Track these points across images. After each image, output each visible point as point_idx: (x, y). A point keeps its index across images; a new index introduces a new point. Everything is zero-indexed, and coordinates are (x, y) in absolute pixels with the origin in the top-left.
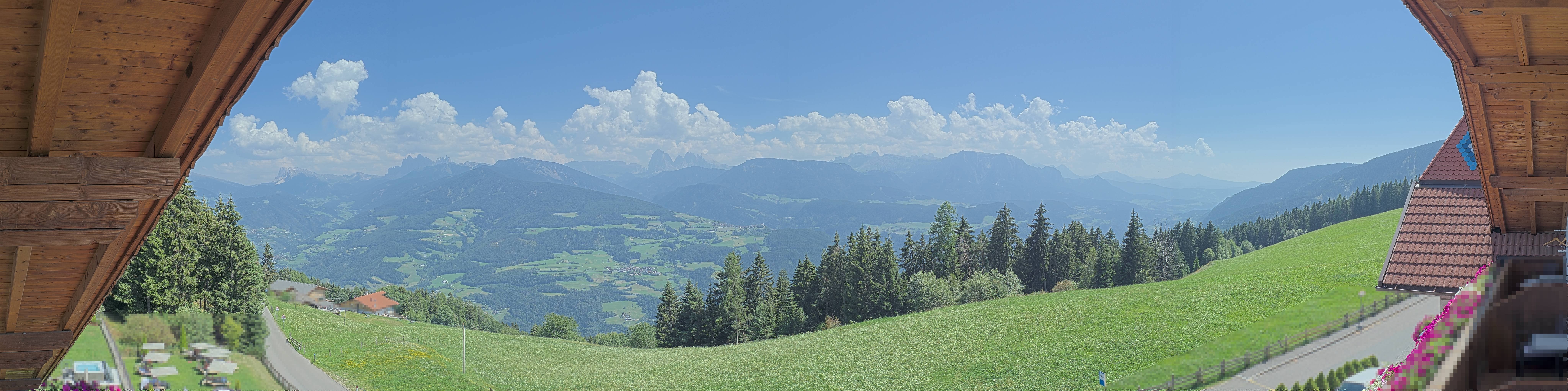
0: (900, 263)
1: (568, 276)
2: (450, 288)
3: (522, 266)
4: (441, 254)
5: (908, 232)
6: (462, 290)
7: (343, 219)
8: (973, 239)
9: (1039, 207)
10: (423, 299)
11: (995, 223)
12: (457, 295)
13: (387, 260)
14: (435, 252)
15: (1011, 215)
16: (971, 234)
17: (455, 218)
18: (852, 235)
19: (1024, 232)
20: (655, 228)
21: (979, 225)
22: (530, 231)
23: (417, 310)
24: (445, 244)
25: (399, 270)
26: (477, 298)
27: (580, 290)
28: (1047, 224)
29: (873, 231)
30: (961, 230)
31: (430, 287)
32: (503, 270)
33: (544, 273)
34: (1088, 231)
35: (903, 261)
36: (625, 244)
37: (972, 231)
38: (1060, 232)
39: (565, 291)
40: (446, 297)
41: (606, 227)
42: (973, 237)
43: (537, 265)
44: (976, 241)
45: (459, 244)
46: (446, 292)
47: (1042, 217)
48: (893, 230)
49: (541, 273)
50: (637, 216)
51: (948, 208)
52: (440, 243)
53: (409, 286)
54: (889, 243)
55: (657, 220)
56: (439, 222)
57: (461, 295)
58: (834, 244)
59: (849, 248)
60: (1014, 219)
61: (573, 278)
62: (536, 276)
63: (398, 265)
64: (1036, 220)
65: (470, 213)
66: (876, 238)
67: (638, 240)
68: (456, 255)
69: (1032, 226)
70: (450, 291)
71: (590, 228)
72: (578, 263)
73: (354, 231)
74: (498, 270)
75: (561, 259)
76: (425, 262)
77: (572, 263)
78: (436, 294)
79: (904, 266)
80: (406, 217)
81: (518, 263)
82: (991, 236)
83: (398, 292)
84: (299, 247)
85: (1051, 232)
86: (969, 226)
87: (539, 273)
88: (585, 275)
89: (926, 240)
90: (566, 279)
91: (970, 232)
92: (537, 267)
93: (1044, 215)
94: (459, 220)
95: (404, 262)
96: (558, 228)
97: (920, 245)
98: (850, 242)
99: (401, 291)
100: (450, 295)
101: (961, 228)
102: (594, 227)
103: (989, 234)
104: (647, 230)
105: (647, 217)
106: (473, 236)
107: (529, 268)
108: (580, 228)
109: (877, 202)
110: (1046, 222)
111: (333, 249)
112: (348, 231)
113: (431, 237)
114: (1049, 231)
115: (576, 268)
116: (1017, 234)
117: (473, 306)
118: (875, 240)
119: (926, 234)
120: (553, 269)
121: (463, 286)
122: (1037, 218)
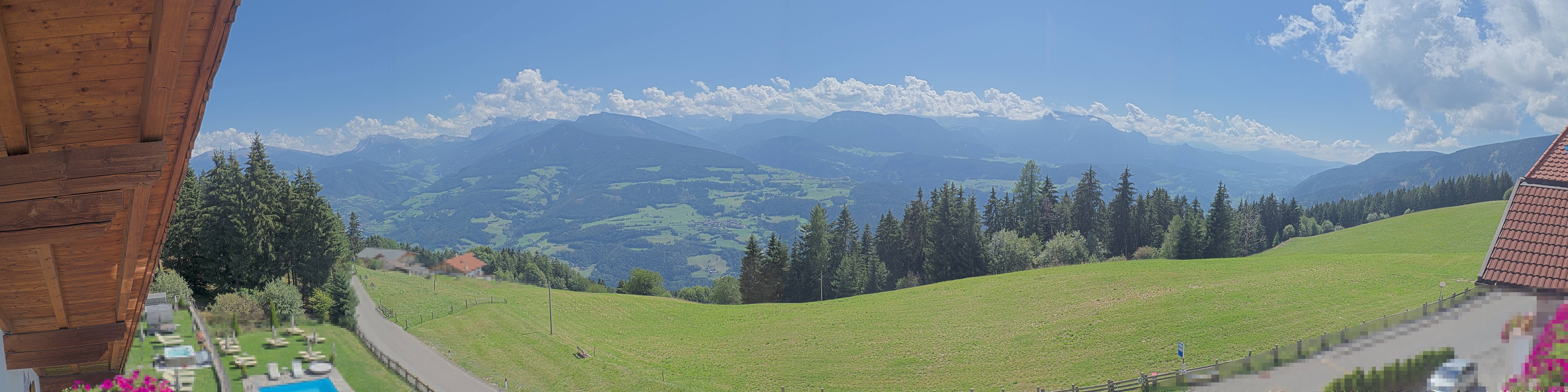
0: (983, 221)
1: (653, 230)
2: (536, 246)
3: (608, 222)
4: (526, 213)
5: (993, 189)
6: (548, 247)
7: (429, 182)
8: (1057, 199)
9: (1124, 171)
10: (510, 259)
11: (1079, 185)
12: (545, 252)
13: (474, 221)
14: (519, 211)
15: (1096, 177)
16: (1054, 195)
17: (539, 176)
18: (935, 190)
19: (1108, 196)
20: (739, 181)
21: (1062, 185)
22: (614, 187)
23: (504, 270)
24: (530, 202)
25: (486, 230)
26: (563, 255)
27: (665, 244)
28: (1132, 188)
29: (957, 187)
30: (1045, 190)
31: (517, 246)
32: (588, 226)
33: (629, 228)
34: (1172, 198)
35: (986, 218)
36: (709, 197)
37: (1056, 192)
38: (1144, 198)
39: (651, 245)
40: (533, 255)
41: (689, 180)
42: (1057, 197)
43: (622, 220)
44: (1059, 202)
45: (544, 202)
46: (532, 251)
47: (1127, 181)
48: (977, 186)
49: (627, 228)
50: (721, 169)
51: (1033, 166)
52: (525, 201)
53: (496, 246)
54: (973, 199)
55: (741, 173)
56: (522, 180)
57: (547, 253)
58: (918, 199)
59: (932, 203)
60: (1098, 182)
61: (657, 232)
62: (621, 230)
63: (484, 226)
64: (1121, 184)
65: (553, 171)
66: (961, 194)
67: (722, 193)
68: (542, 212)
69: (1116, 190)
70: (537, 249)
71: (673, 182)
72: (662, 217)
73: (441, 194)
74: (584, 226)
75: (645, 213)
76: (511, 222)
77: (656, 217)
78: (522, 253)
79: (987, 224)
80: (490, 177)
81: (603, 219)
82: (1075, 197)
83: (485, 253)
84: (385, 213)
85: (1135, 197)
86: (1053, 186)
87: (624, 228)
88: (670, 228)
89: (1011, 198)
90: (652, 233)
91: (1054, 192)
92: (621, 222)
93: (1130, 180)
94: (543, 178)
95: (490, 223)
96: (642, 183)
97: (1004, 203)
98: (934, 197)
99: (488, 251)
100: (537, 253)
101: (1045, 188)
102: (678, 181)
103: (1073, 196)
104: (731, 182)
105: (730, 170)
106: (558, 193)
107: (614, 223)
108: (664, 182)
109: (961, 158)
110: (1130, 186)
111: (421, 213)
112: (435, 195)
113: (516, 196)
114: (1133, 195)
115: (661, 222)
116: (1101, 197)
117: (560, 263)
118: (959, 196)
119: (1010, 191)
120: (638, 224)
121: (549, 244)
122: (1122, 182)
